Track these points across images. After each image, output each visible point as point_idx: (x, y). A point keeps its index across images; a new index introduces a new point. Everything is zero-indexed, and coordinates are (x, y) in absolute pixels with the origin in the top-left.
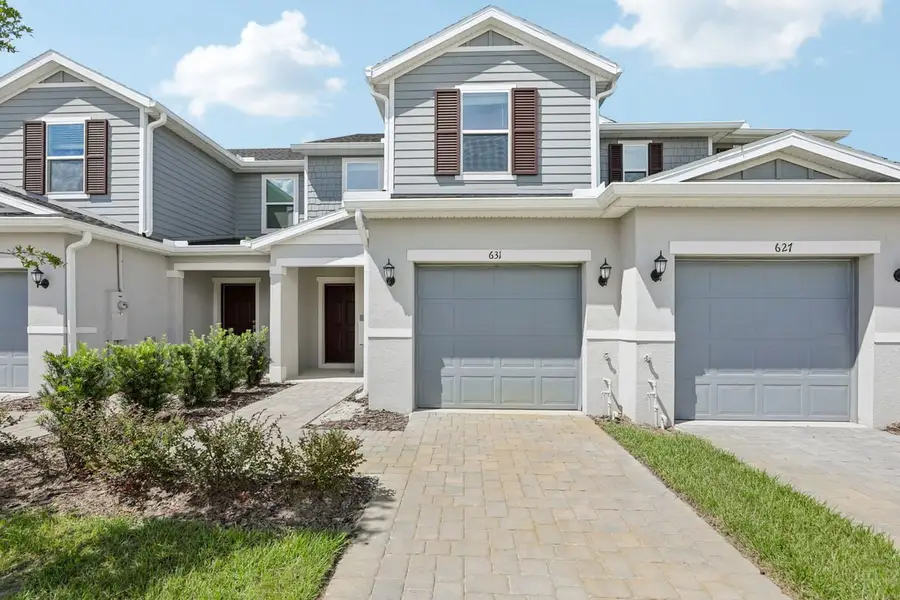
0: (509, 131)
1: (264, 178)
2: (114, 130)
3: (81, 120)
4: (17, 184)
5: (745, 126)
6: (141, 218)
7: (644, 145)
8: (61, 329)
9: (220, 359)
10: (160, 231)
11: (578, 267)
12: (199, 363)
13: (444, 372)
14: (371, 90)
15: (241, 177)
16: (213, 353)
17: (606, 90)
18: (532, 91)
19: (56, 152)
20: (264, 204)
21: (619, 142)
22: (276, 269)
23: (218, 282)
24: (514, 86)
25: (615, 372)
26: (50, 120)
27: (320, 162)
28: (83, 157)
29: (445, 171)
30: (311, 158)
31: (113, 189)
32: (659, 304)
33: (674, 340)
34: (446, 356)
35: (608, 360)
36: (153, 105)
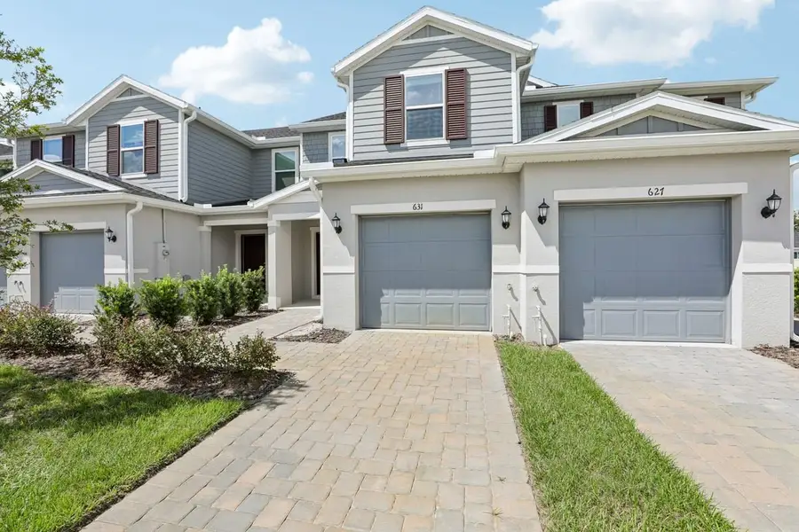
0: (443, 104)
1: (274, 152)
2: (162, 127)
3: (141, 121)
4: (102, 170)
5: (667, 82)
6: (179, 189)
7: (576, 105)
8: (123, 271)
9: (224, 290)
10: (194, 198)
11: (487, 214)
12: (205, 293)
13: (382, 300)
14: (336, 80)
15: (256, 152)
16: (217, 286)
17: (527, 63)
18: (461, 71)
19: (126, 146)
20: (274, 172)
21: (554, 104)
22: (272, 222)
23: (239, 234)
24: (447, 68)
25: (517, 300)
26: (122, 123)
27: (312, 137)
28: (142, 147)
29: (392, 141)
30: (305, 134)
31: (162, 169)
32: (547, 244)
33: (558, 272)
34: (385, 288)
35: (511, 289)
36: (186, 106)
